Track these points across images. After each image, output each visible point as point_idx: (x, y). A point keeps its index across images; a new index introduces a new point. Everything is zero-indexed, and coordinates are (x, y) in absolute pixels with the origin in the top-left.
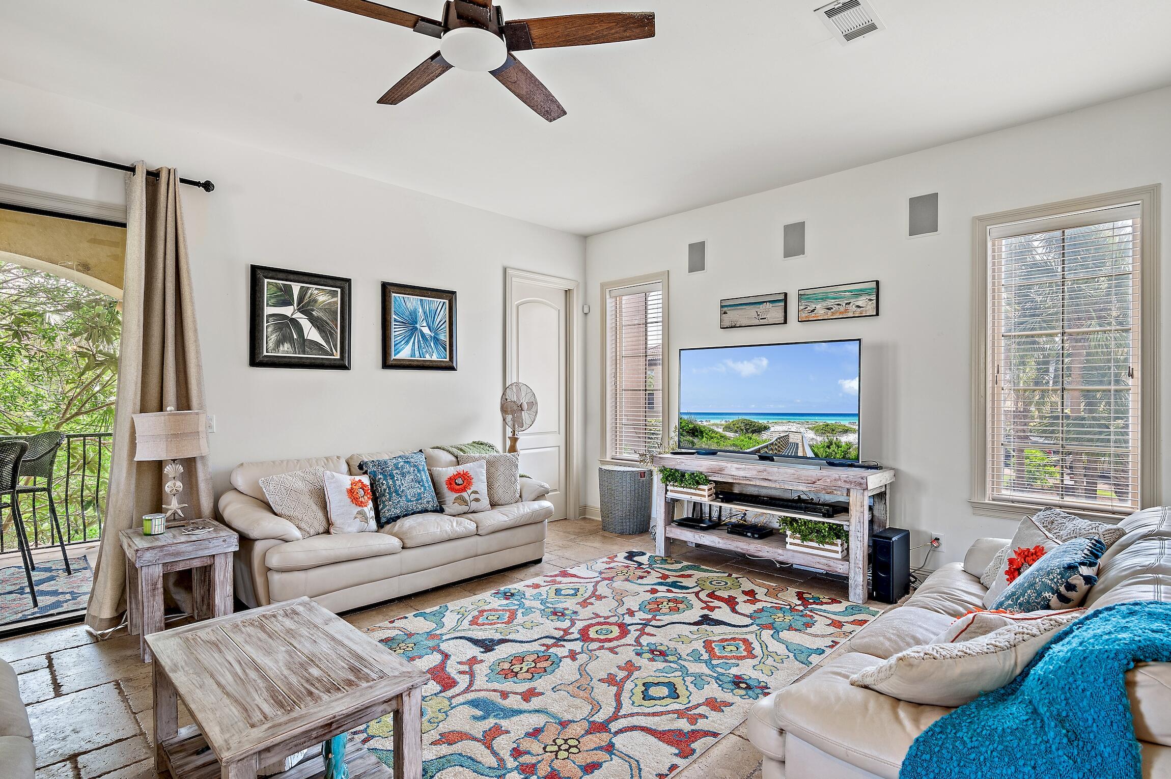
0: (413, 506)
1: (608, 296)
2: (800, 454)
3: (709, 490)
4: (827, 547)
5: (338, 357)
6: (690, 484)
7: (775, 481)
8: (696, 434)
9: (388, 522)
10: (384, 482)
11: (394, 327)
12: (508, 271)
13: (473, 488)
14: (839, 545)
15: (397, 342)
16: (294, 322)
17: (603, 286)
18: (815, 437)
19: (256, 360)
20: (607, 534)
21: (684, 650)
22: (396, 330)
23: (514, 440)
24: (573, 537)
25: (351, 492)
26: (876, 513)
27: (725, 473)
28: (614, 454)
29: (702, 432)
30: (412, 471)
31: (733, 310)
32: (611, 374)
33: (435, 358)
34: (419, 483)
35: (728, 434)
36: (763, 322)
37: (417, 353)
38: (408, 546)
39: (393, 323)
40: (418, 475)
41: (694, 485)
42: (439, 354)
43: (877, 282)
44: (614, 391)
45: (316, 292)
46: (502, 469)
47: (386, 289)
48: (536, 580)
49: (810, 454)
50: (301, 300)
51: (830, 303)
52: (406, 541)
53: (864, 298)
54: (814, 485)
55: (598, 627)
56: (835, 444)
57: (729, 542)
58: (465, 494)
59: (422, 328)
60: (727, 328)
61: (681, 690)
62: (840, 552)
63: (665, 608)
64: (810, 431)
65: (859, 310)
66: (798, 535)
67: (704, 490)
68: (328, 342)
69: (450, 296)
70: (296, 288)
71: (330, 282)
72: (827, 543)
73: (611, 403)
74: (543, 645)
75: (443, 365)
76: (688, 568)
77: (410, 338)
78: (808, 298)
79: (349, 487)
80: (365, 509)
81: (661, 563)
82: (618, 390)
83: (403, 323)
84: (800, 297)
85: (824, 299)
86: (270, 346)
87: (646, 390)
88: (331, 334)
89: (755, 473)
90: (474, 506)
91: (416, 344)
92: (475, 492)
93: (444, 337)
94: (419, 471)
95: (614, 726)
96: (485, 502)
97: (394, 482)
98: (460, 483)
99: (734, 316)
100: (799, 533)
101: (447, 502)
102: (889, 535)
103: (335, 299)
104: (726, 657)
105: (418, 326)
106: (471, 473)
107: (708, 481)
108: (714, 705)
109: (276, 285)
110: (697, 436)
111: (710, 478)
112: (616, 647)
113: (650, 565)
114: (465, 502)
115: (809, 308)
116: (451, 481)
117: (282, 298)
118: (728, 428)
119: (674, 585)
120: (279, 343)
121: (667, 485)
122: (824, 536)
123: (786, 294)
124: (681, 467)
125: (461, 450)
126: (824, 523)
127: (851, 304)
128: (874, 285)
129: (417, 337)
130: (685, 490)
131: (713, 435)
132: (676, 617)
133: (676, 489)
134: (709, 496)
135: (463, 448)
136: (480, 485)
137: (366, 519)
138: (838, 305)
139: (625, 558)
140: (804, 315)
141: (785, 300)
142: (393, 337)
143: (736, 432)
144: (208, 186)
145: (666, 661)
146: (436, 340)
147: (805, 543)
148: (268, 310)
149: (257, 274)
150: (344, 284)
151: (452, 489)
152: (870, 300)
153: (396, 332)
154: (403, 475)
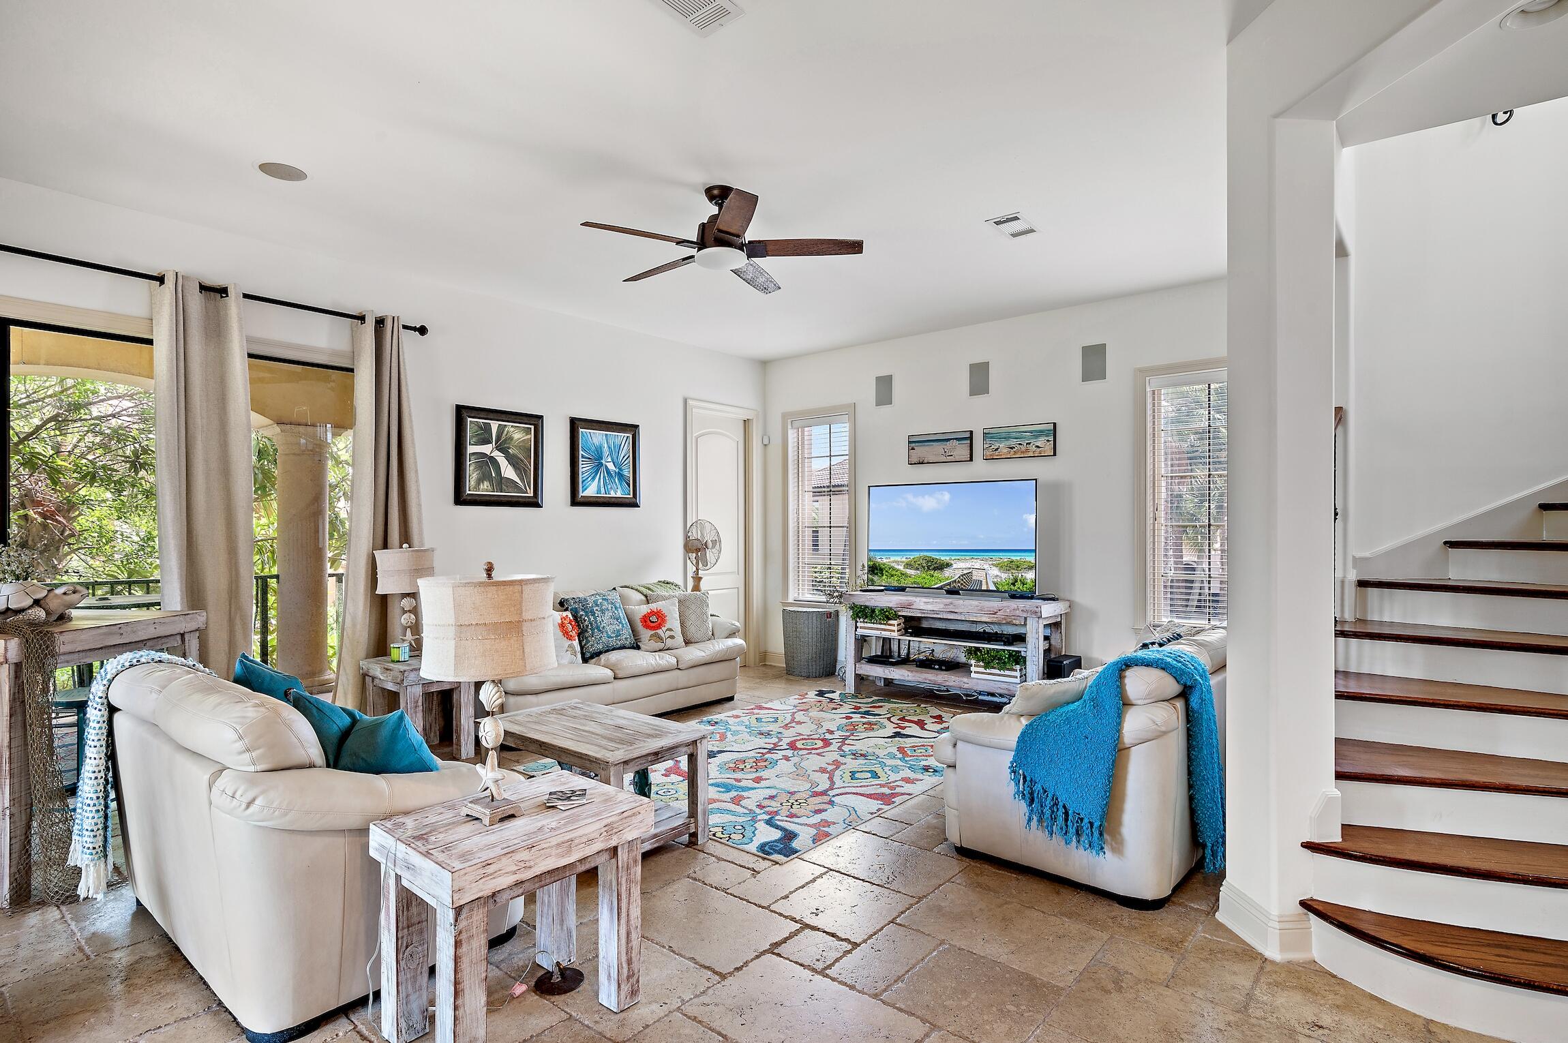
0: (613, 642)
1: (789, 427)
2: (984, 587)
3: (898, 625)
4: (1007, 673)
5: (532, 495)
6: (880, 619)
7: (961, 613)
8: (876, 571)
9: (592, 657)
10: (586, 618)
11: (581, 463)
12: (690, 402)
13: (668, 625)
14: (1018, 671)
15: (584, 479)
16: (493, 460)
17: (785, 416)
18: (999, 574)
19: (461, 499)
20: (791, 677)
21: (881, 753)
22: (583, 466)
23: (698, 579)
24: (758, 681)
25: (562, 626)
26: (1053, 642)
27: (913, 607)
28: (796, 595)
29: (881, 570)
30: (610, 608)
31: (921, 446)
32: (794, 510)
33: (619, 494)
34: (617, 620)
35: (909, 572)
36: (949, 459)
37: (602, 490)
38: (620, 676)
39: (581, 459)
40: (616, 612)
41: (883, 620)
42: (623, 490)
43: (1055, 424)
44: (796, 528)
45: (512, 429)
46: (693, 607)
47: (575, 424)
48: (735, 712)
49: (992, 587)
50: (498, 438)
51: (1013, 442)
52: (617, 672)
53: (1043, 439)
54: (995, 616)
55: (804, 741)
56: (1021, 581)
57: (918, 675)
58: (660, 631)
59: (607, 464)
60: (915, 464)
61: (880, 773)
62: (1019, 677)
63: (861, 728)
64: (994, 568)
65: (1038, 450)
66: (981, 664)
67: (894, 625)
68: (522, 480)
69: (633, 429)
70: (494, 425)
71: (525, 420)
72: (1008, 669)
73: (794, 541)
74: (759, 753)
75: (627, 501)
76: (878, 701)
77: (596, 474)
78: (992, 438)
79: (560, 622)
80: (574, 642)
81: (852, 698)
82: (800, 527)
83: (590, 459)
84: (986, 435)
85: (1007, 438)
86: (472, 485)
87: (830, 527)
88: (525, 472)
89: (942, 606)
90: (669, 643)
91: (602, 480)
92: (670, 630)
93: (628, 473)
94: (616, 608)
95: (832, 793)
96: (680, 639)
97: (595, 618)
98: (654, 621)
99: (920, 452)
100: (983, 661)
101: (643, 640)
102: (1061, 659)
103: (528, 437)
104: (917, 756)
105: (603, 462)
106: (664, 611)
107: (897, 617)
108: (907, 780)
109: (477, 424)
110: (877, 574)
111: (900, 614)
112: (823, 752)
113: (841, 700)
114: (660, 639)
115: (993, 447)
116: (646, 620)
117: (483, 436)
118: (908, 565)
119: (867, 713)
120: (480, 481)
121: (856, 622)
122: (1004, 663)
123: (971, 432)
124: (871, 604)
125: (649, 589)
126: (1004, 650)
127: (1031, 444)
128: (1051, 427)
129: (602, 473)
130: (875, 626)
131: (894, 572)
132: (871, 734)
133: (866, 625)
134: (898, 631)
135: (651, 587)
136: (673, 622)
137: (575, 652)
138: (1020, 444)
139: (816, 695)
140: (988, 453)
141: (971, 438)
142: (580, 474)
143: (917, 569)
144: (422, 330)
145: (866, 759)
146: (621, 476)
147: (988, 671)
148: (471, 449)
149: (462, 412)
150: (535, 421)
151: (647, 627)
152: (1048, 441)
153: (584, 468)
154: (603, 611)
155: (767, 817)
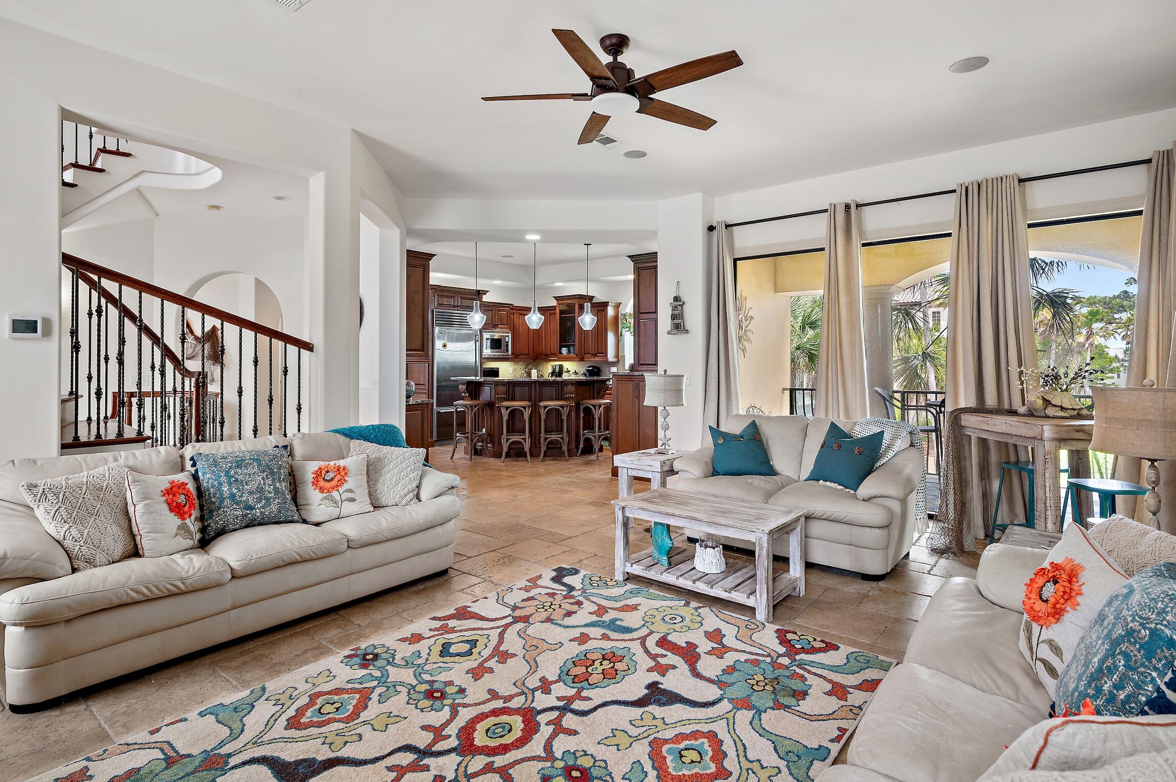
74: (588, 699)
95: (510, 620)
112: (488, 701)
155: (574, 593)
